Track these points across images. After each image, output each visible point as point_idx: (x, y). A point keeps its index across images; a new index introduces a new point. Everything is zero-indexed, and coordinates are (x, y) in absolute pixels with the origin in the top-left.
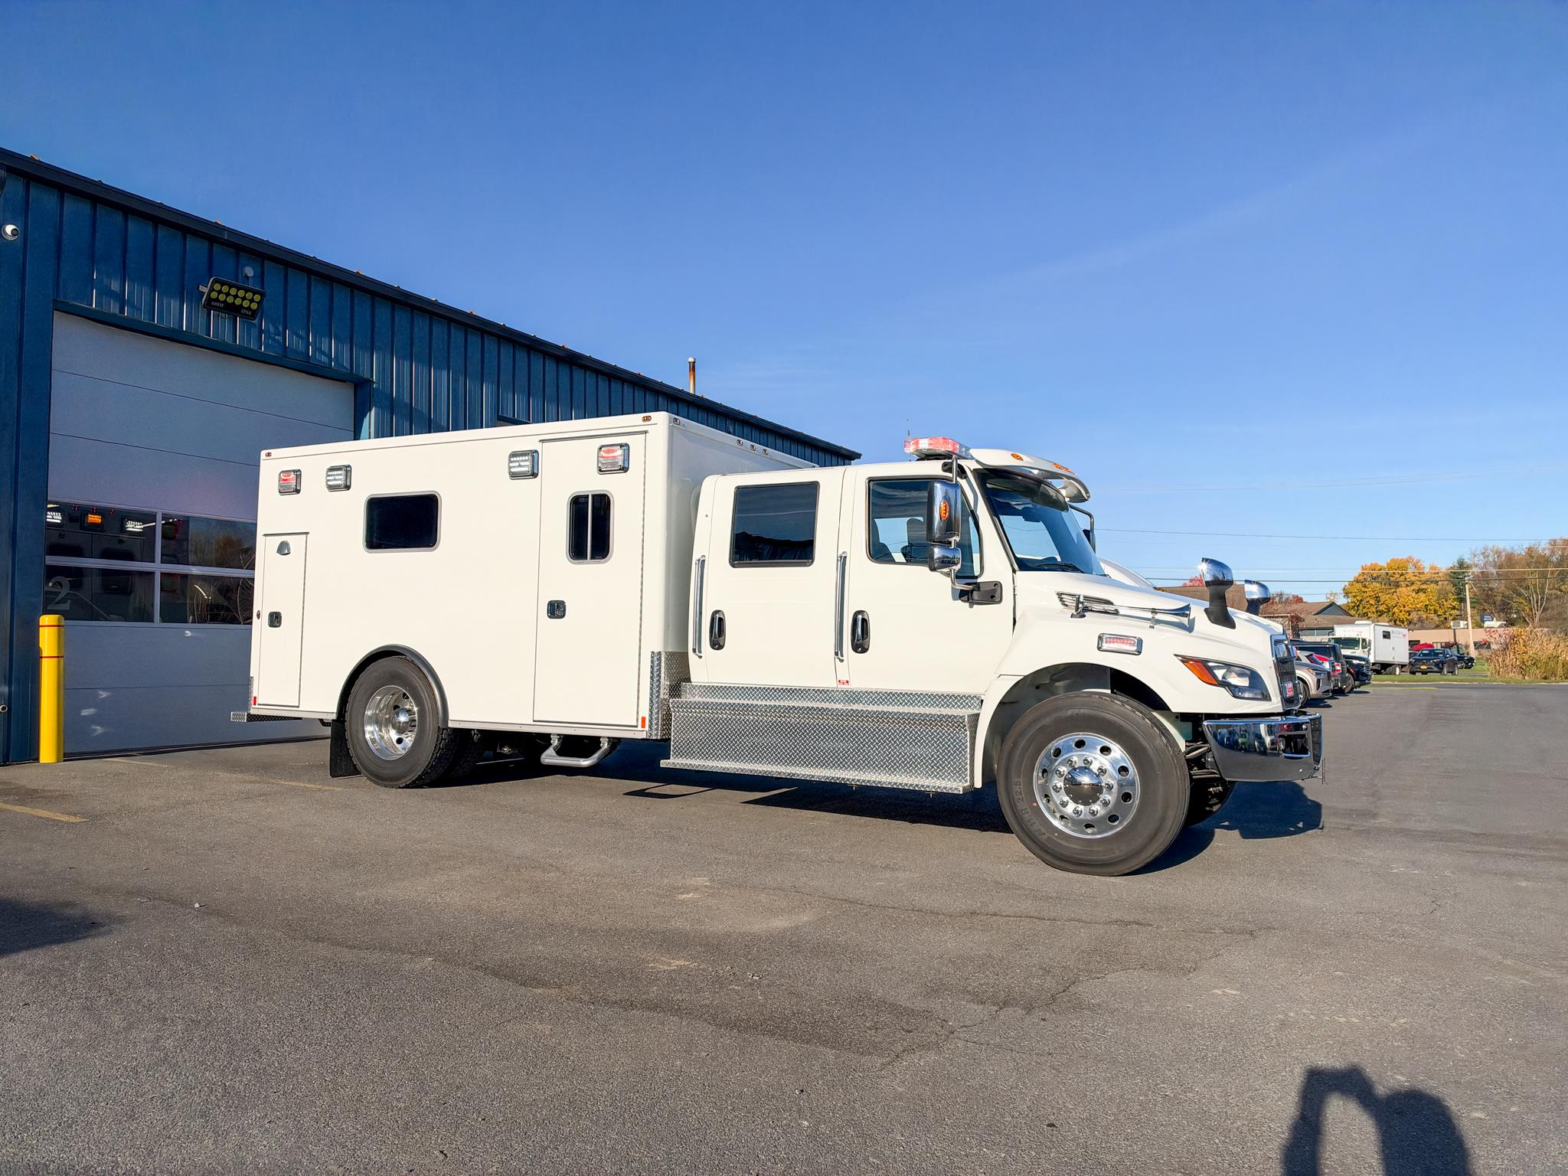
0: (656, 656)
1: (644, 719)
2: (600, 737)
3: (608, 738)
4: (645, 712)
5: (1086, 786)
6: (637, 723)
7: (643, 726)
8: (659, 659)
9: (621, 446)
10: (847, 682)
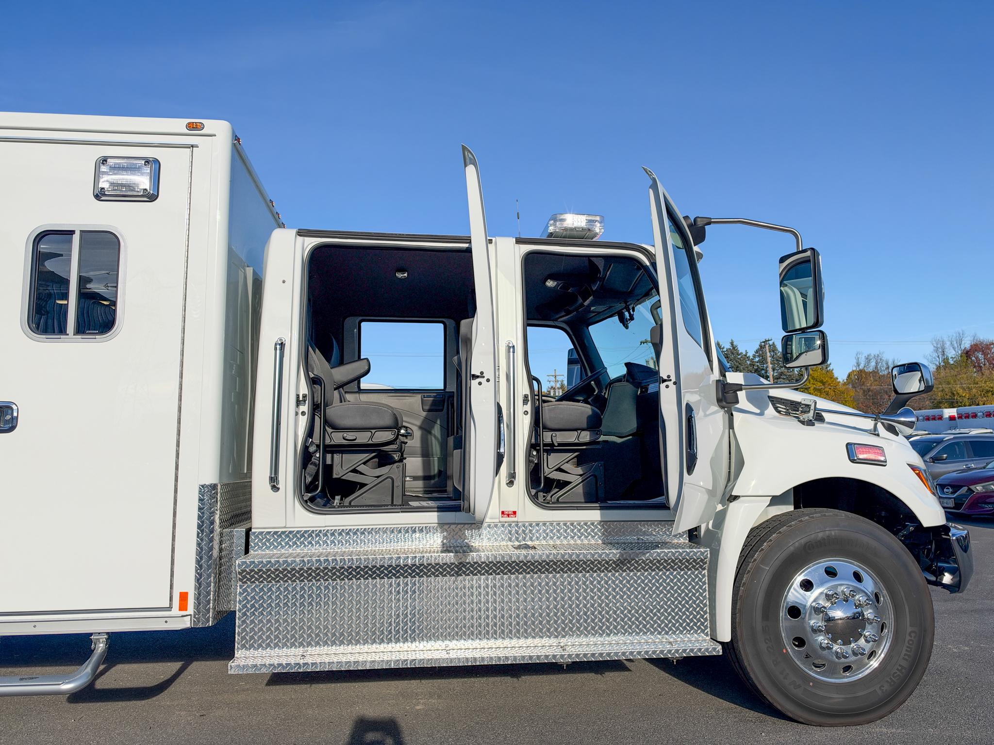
0: (207, 492)
1: (184, 597)
2: (91, 634)
3: (108, 633)
4: (186, 582)
5: (840, 622)
6: (171, 604)
7: (183, 606)
8: (214, 497)
9: (147, 162)
10: (515, 513)
